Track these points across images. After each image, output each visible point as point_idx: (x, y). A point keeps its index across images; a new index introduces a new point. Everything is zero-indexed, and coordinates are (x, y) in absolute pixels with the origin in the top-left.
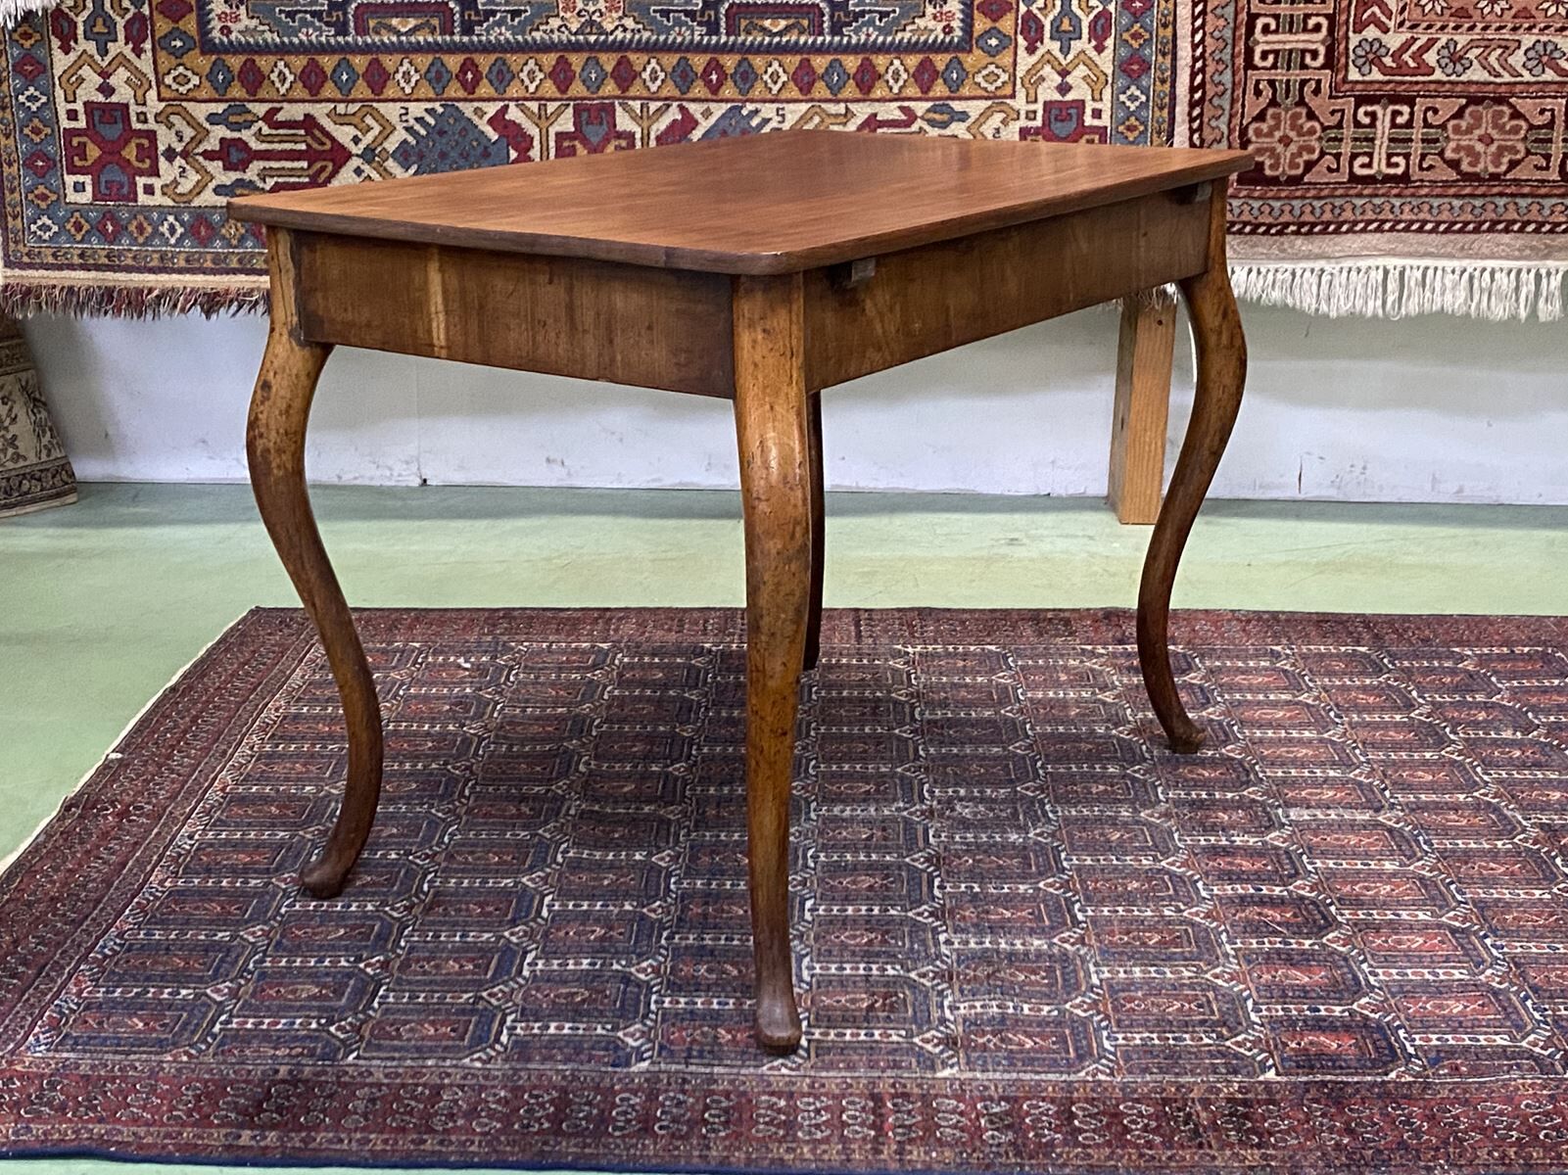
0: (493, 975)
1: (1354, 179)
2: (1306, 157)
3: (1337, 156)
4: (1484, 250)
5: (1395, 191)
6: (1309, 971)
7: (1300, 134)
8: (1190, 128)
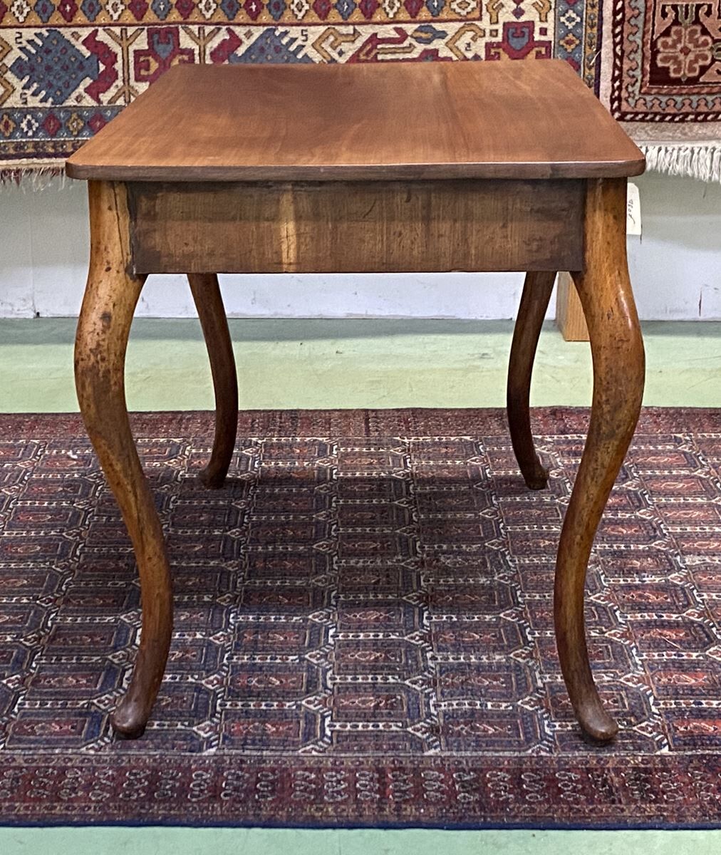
0: (101, 688)
2: (701, 63)
6: (696, 676)
7: (697, 46)
8: (614, 42)
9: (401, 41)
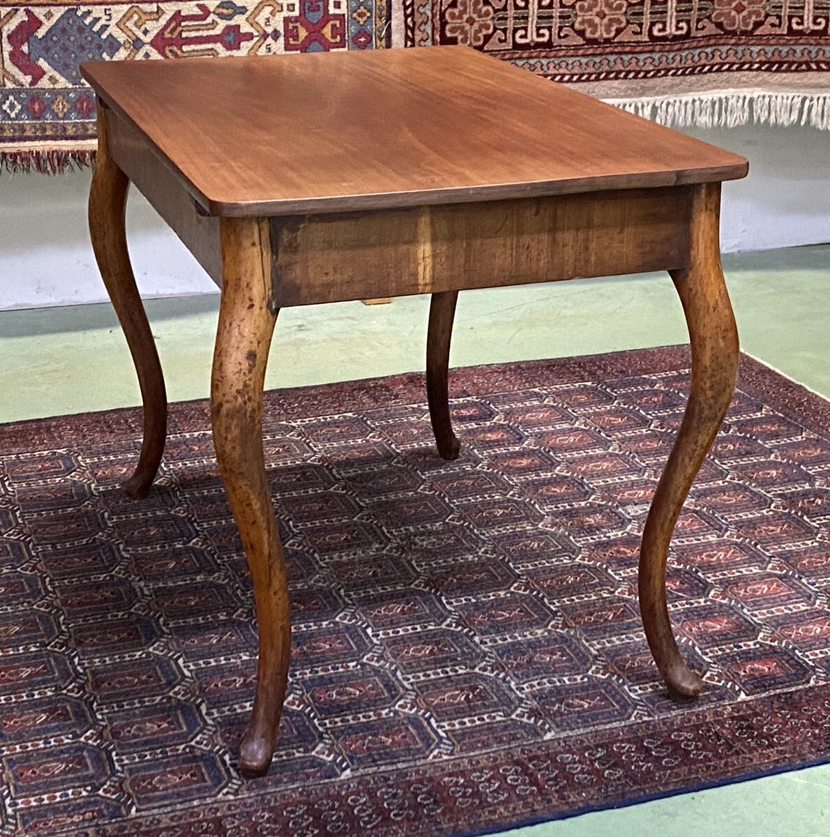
1: (516, 46)
2: (484, 32)
3: (505, 31)
4: (602, 92)
5: (543, 54)
7: (480, 16)
8: (405, 14)
9: (204, 18)
